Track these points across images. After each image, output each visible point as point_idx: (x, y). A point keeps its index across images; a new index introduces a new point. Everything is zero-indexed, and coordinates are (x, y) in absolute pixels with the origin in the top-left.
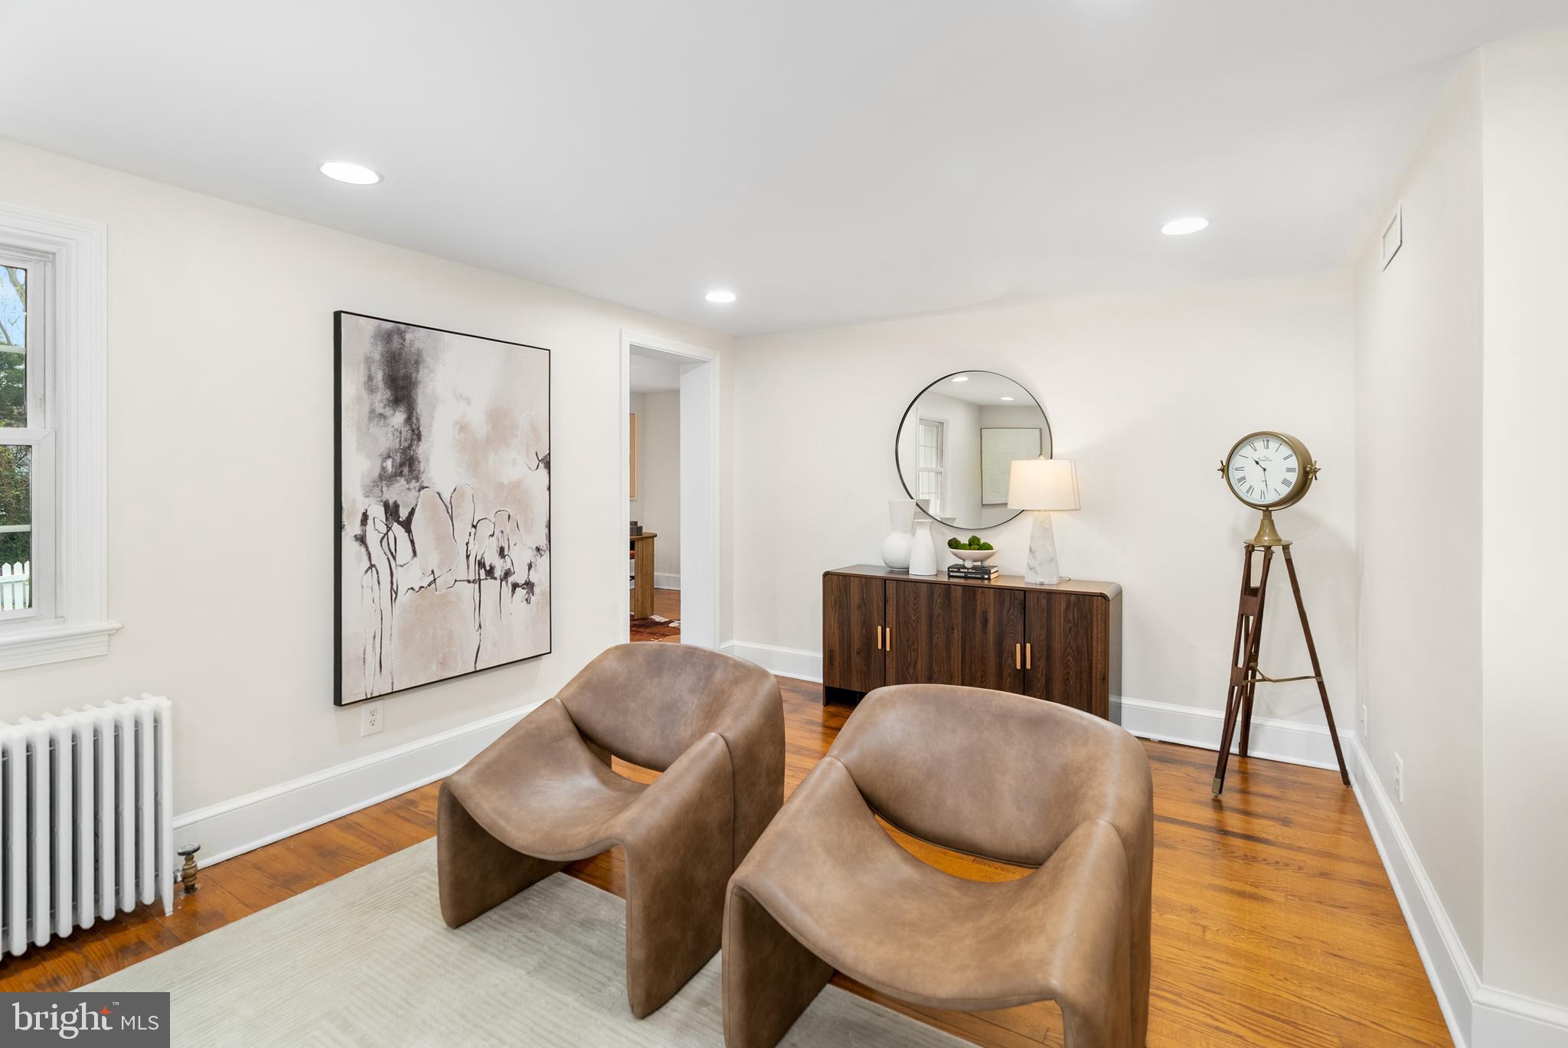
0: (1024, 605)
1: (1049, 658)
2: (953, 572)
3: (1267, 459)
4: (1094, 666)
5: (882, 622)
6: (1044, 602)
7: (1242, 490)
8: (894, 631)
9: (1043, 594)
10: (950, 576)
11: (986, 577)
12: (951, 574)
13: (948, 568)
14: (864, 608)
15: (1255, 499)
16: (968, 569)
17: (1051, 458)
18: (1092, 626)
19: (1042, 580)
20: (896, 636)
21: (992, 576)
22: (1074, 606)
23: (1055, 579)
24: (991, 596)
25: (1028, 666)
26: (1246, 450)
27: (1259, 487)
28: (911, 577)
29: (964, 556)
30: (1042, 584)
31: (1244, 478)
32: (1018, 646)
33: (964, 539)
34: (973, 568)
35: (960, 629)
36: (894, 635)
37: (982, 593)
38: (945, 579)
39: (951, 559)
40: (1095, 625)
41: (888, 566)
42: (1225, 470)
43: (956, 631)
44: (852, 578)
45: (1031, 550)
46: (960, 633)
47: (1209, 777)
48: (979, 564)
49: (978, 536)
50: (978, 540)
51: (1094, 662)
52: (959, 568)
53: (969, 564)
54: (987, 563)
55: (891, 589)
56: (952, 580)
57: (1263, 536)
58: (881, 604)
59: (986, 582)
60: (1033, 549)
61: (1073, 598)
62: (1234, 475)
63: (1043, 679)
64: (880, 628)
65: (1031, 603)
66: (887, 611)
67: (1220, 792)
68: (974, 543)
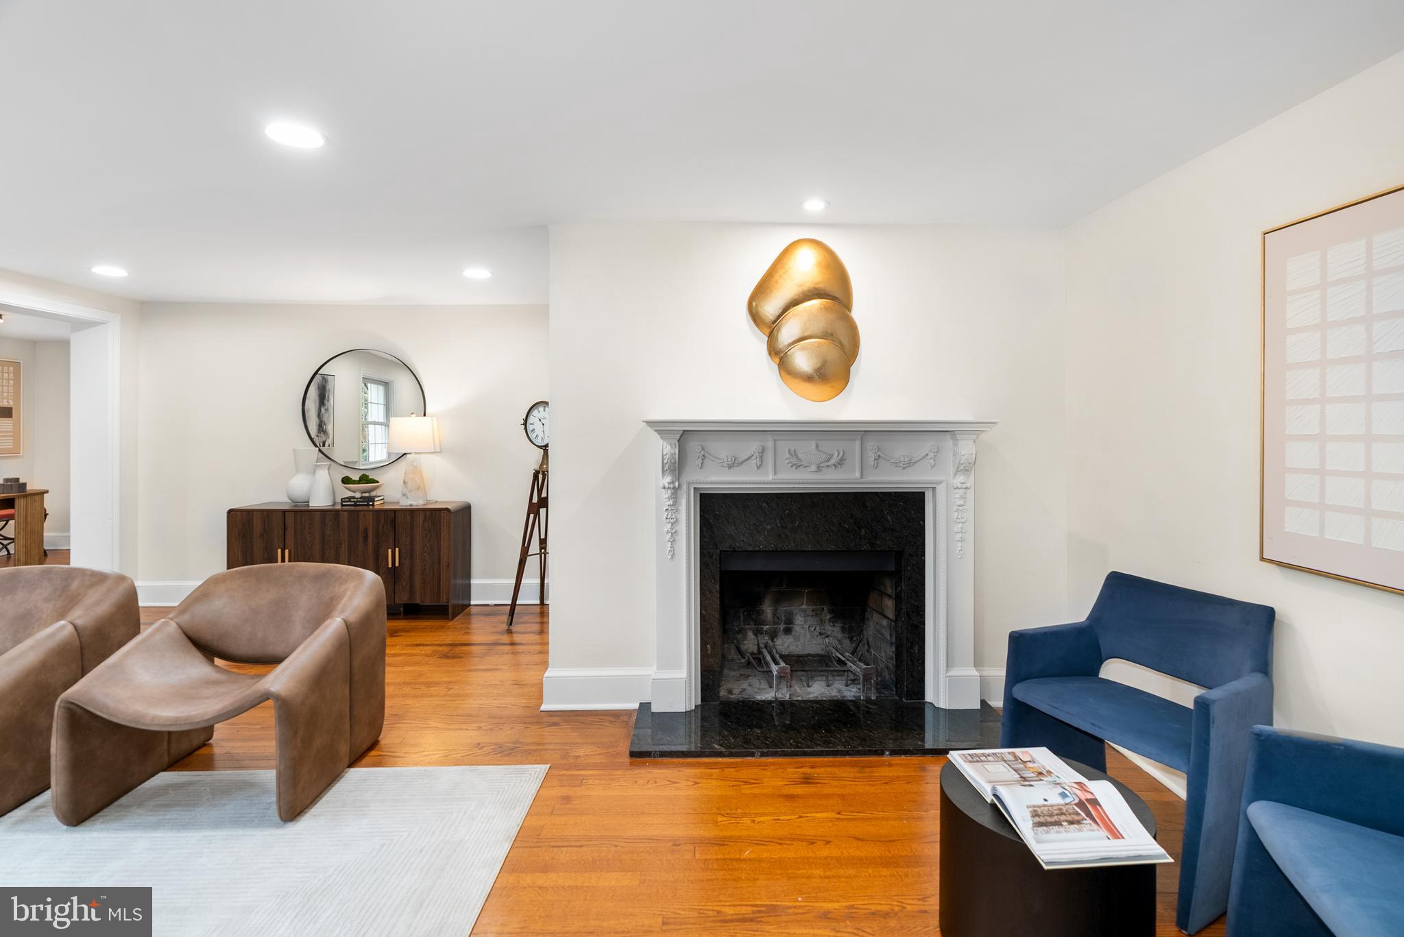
0: (394, 521)
1: (412, 557)
2: (345, 502)
3: (545, 418)
4: (442, 558)
5: (282, 546)
6: (408, 518)
7: (533, 436)
8: (293, 552)
9: (407, 512)
10: (342, 505)
11: (371, 503)
12: (344, 503)
13: (342, 501)
14: (265, 536)
15: (539, 442)
16: (357, 499)
17: (425, 415)
18: (440, 531)
19: (411, 503)
20: (294, 554)
21: (376, 503)
22: (429, 518)
23: (421, 502)
24: (370, 517)
25: (397, 565)
26: (535, 412)
27: (541, 435)
28: (310, 508)
29: (353, 489)
30: (411, 505)
31: (534, 430)
32: (390, 551)
33: (356, 477)
34: (361, 498)
35: (347, 544)
36: (292, 555)
37: (364, 515)
38: (339, 507)
39: (344, 492)
40: (442, 530)
41: (294, 502)
42: (525, 424)
43: (343, 546)
44: (255, 513)
45: (404, 482)
46: (347, 547)
47: (505, 618)
48: (367, 495)
49: (367, 474)
50: (367, 476)
51: (442, 555)
52: (350, 499)
53: (358, 495)
54: (373, 494)
55: (290, 519)
56: (344, 508)
57: (544, 465)
58: (281, 532)
59: (371, 507)
60: (406, 481)
61: (428, 513)
62: (530, 428)
63: (408, 573)
64: (279, 551)
65: (399, 519)
66: (286, 536)
67: (511, 624)
68: (364, 479)
